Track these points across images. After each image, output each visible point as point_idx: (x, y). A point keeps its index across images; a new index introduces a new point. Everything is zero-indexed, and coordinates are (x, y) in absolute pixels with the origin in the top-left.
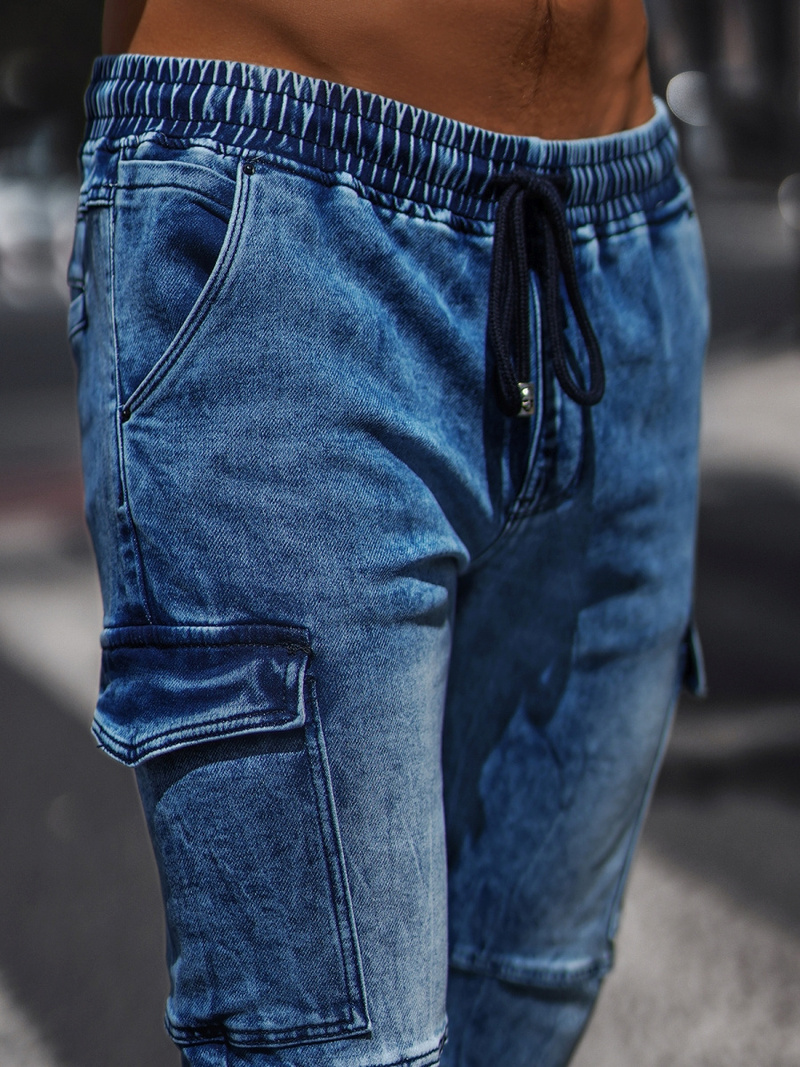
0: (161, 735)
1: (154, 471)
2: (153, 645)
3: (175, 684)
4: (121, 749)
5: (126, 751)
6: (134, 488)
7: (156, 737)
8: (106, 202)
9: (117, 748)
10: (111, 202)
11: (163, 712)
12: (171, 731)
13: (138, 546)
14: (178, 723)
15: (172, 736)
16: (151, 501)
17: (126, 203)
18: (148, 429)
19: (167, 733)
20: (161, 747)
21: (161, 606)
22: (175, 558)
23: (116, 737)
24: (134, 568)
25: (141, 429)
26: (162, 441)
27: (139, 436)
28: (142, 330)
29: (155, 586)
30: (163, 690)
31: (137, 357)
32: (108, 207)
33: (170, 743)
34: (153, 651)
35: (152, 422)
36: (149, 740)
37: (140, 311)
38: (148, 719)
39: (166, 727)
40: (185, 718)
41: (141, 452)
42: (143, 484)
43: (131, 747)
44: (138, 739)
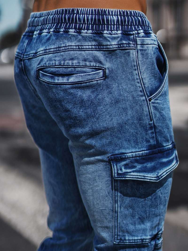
0: (165, 172)
1: (160, 112)
2: (159, 153)
3: (165, 160)
4: (155, 178)
5: (156, 178)
6: (155, 117)
7: (164, 172)
8: (135, 48)
9: (154, 179)
10: (136, 48)
11: (163, 167)
12: (167, 170)
13: (155, 131)
14: (168, 168)
15: (167, 171)
16: (159, 120)
17: (141, 48)
18: (158, 103)
19: (166, 171)
20: (166, 174)
21: (161, 143)
22: (164, 132)
23: (152, 176)
24: (154, 136)
25: (156, 103)
26: (161, 105)
27: (155, 105)
28: (150, 79)
29: (159, 139)
30: (163, 162)
31: (149, 86)
32: (135, 49)
33: (167, 173)
34: (159, 154)
35: (158, 101)
36: (162, 174)
37: (149, 75)
38: (160, 170)
39: (165, 170)
40: (169, 167)
41: (157, 108)
42: (158, 116)
43: (157, 177)
44: (159, 174)
